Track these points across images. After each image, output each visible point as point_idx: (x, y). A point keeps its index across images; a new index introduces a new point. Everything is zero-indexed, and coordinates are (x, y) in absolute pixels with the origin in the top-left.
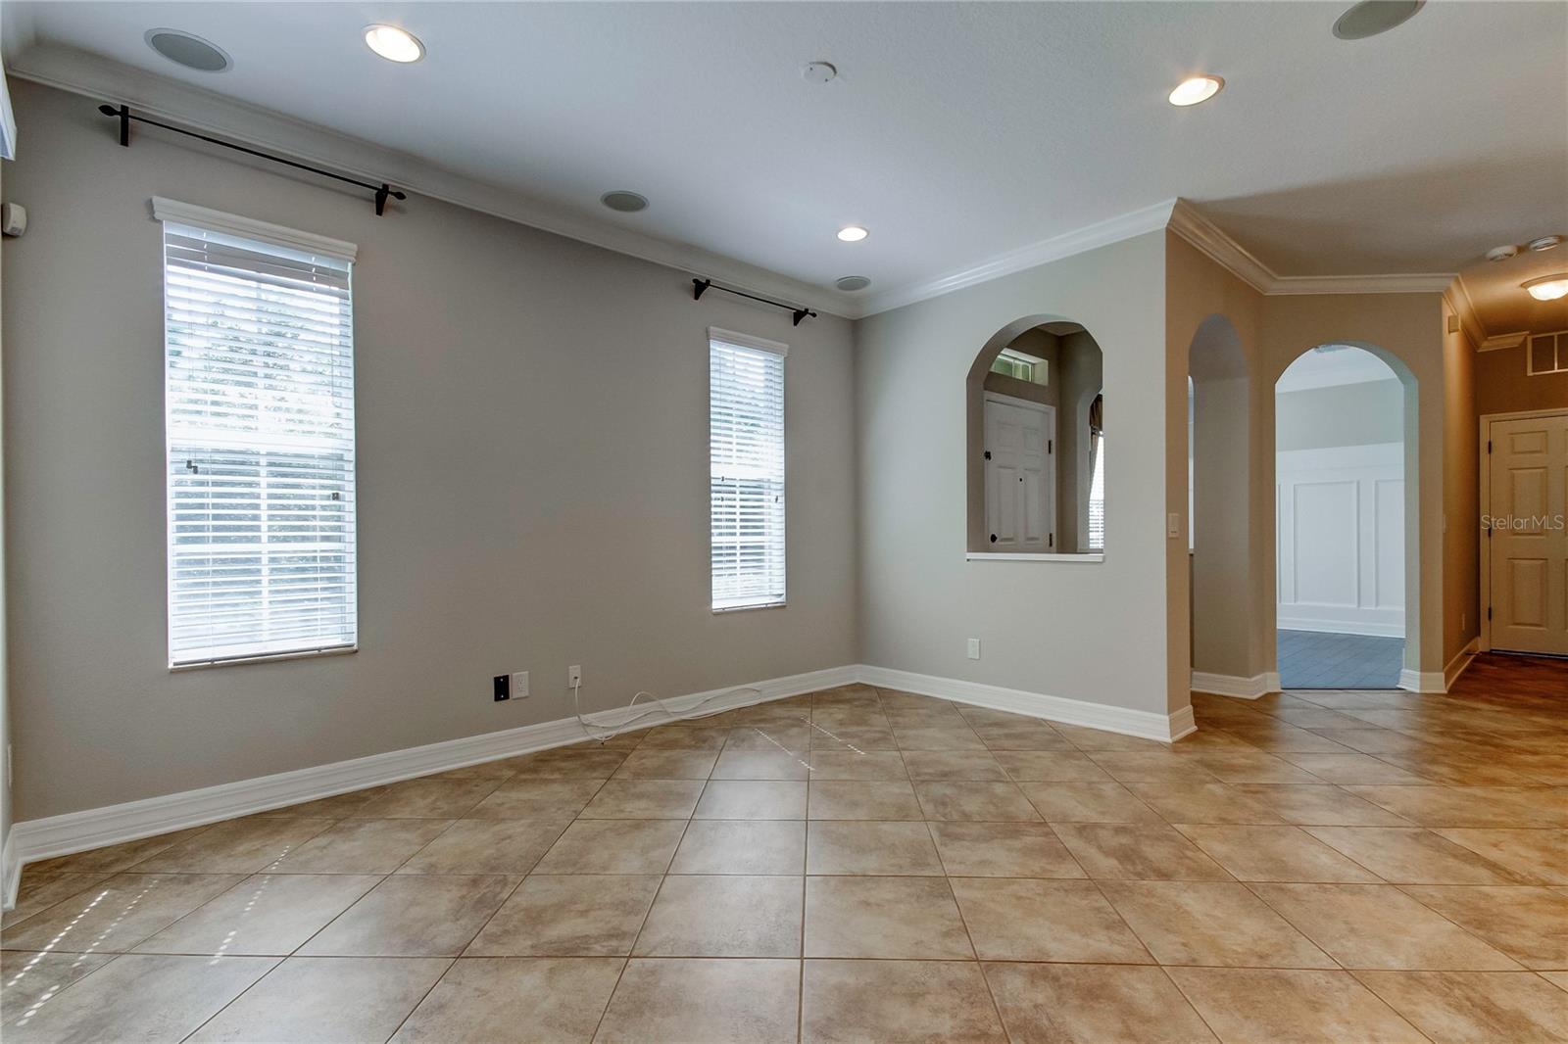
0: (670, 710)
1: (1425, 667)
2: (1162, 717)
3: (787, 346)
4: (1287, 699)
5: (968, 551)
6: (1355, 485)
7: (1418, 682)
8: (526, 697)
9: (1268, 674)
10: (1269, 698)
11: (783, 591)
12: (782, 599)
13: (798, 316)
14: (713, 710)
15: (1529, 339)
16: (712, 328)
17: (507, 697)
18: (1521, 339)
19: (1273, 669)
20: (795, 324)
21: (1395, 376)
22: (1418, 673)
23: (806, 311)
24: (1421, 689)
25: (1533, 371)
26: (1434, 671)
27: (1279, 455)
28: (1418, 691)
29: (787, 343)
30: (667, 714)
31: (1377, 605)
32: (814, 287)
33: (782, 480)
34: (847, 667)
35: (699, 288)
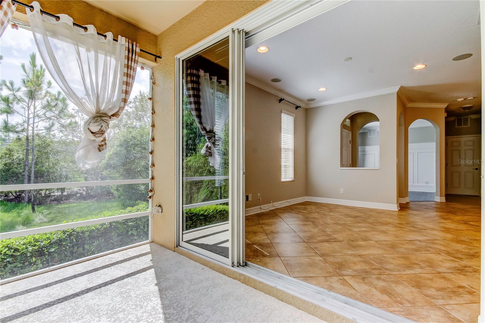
0: (275, 206)
1: (441, 196)
2: (395, 205)
3: (295, 115)
4: (411, 203)
5: (341, 167)
6: (412, 153)
7: (439, 199)
8: (251, 201)
9: (406, 198)
10: (407, 203)
11: (293, 177)
12: (293, 179)
13: (297, 107)
14: (282, 206)
15: (456, 119)
16: (283, 110)
17: (248, 201)
18: (454, 119)
19: (408, 197)
20: (296, 109)
21: (432, 125)
22: (439, 197)
23: (300, 107)
24: (440, 200)
25: (457, 126)
26: (442, 197)
27: (409, 144)
28: (439, 201)
29: (295, 114)
30: (275, 207)
31: (418, 183)
32: (301, 100)
33: (293, 149)
34: (303, 197)
35: (281, 100)
